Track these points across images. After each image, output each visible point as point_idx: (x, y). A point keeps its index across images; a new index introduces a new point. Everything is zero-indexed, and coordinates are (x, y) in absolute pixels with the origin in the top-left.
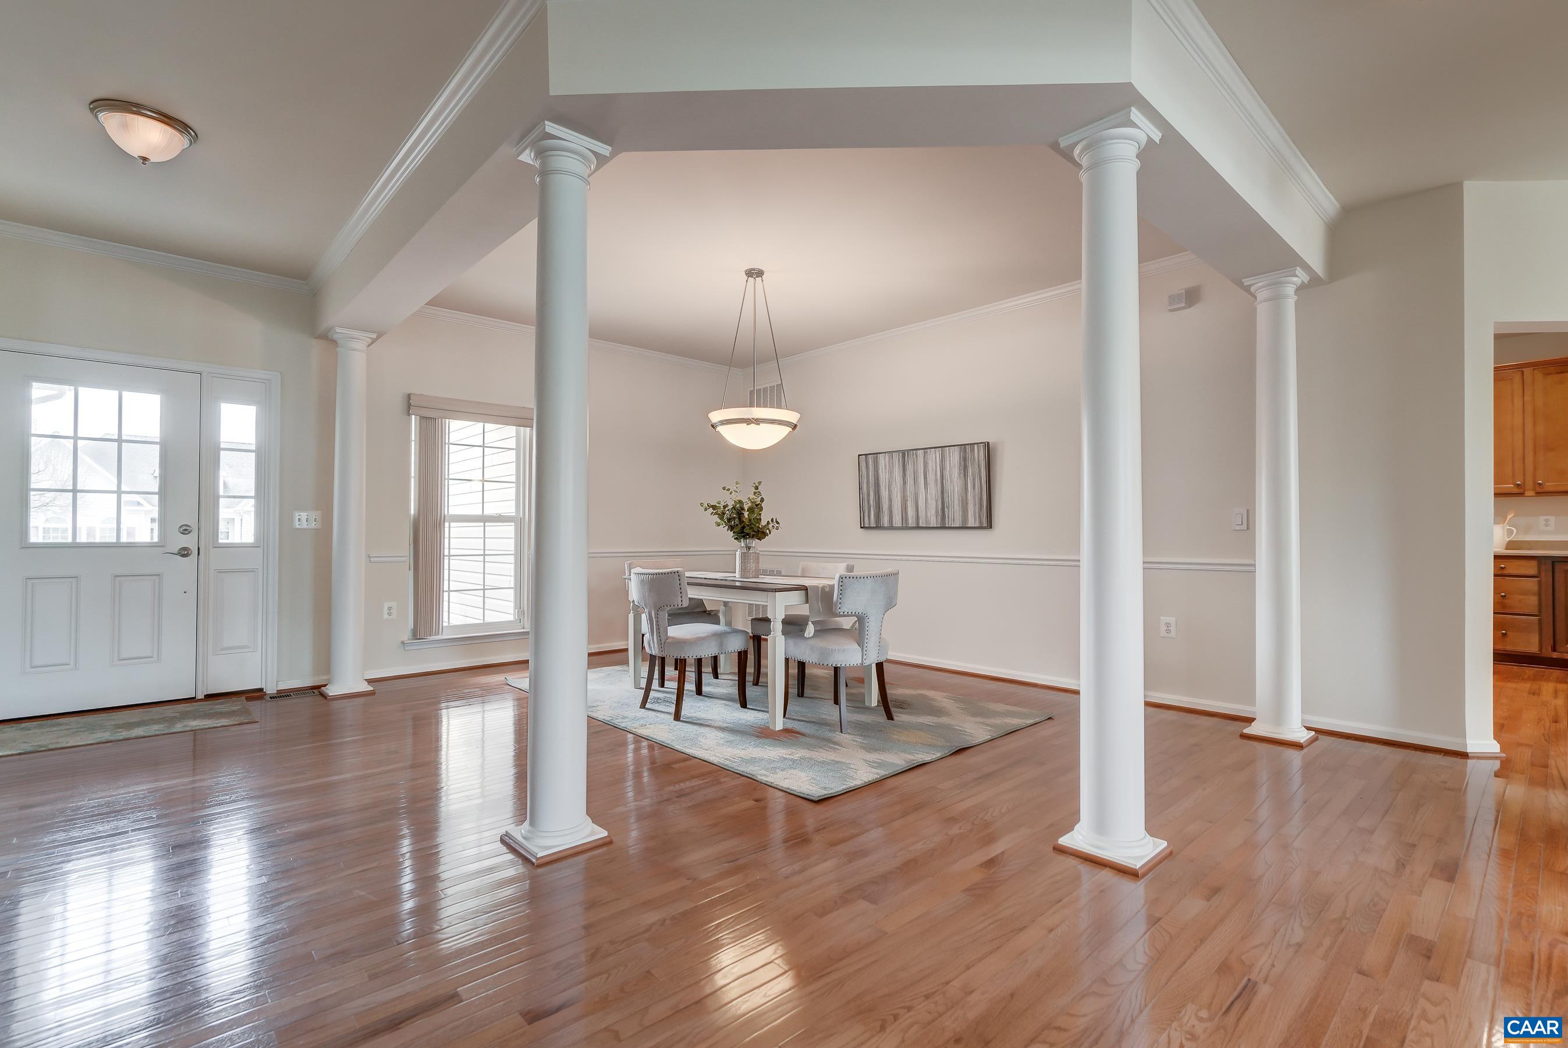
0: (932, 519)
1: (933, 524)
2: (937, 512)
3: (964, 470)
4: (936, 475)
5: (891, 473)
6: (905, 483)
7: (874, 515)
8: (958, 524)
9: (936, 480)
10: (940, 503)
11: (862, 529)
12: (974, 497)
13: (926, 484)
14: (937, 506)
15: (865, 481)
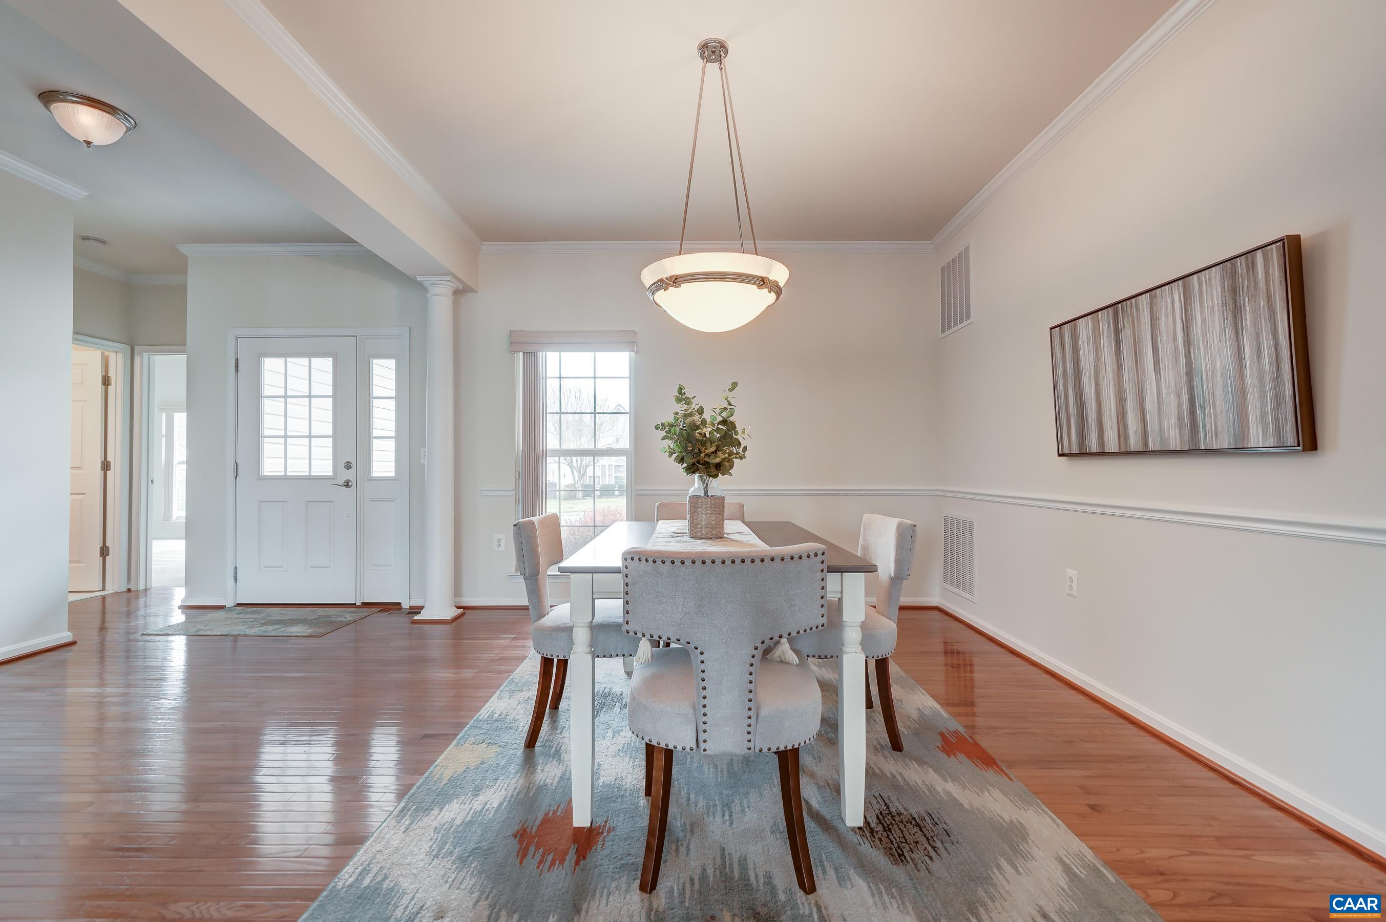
0: (1172, 433)
1: (1174, 443)
2: (1180, 418)
3: (1235, 317)
4: (1175, 339)
5: (1097, 350)
6: (1120, 366)
7: (1076, 430)
8: (1225, 442)
9: (1176, 348)
10: (1185, 396)
11: (1063, 459)
12: (1261, 380)
13: (1157, 363)
14: (1179, 406)
15: (1060, 372)
